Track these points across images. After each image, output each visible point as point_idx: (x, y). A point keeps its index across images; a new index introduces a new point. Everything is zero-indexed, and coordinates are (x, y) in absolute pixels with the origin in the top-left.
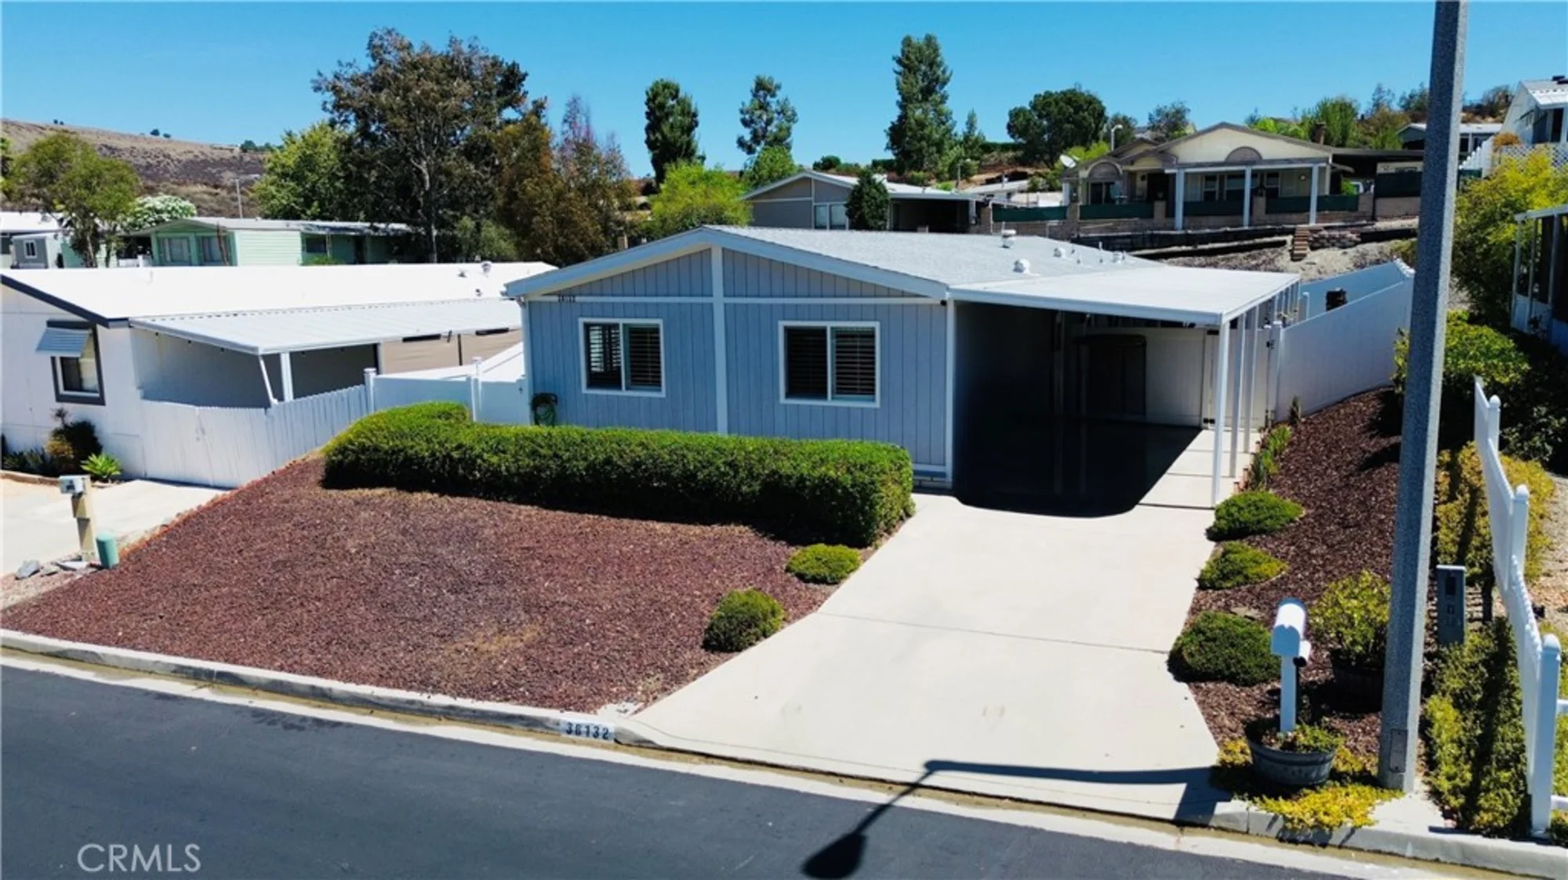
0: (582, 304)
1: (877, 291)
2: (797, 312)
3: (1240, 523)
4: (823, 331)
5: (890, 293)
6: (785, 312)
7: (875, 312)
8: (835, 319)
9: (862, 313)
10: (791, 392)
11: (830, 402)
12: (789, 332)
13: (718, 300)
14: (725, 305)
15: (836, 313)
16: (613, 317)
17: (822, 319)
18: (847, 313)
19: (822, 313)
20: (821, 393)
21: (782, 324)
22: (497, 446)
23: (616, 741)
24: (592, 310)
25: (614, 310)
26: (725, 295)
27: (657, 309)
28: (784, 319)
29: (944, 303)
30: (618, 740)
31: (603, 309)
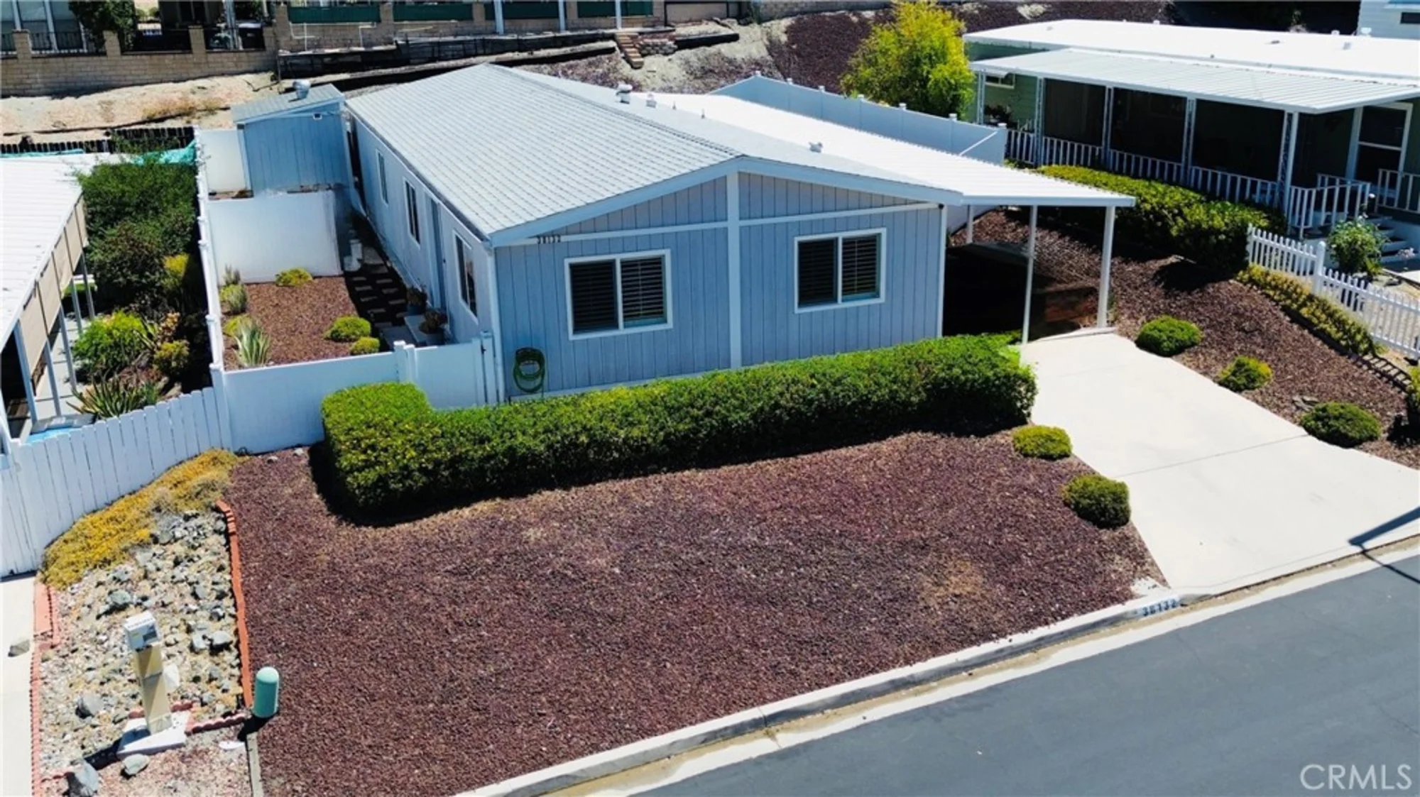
0: (569, 243)
1: (884, 201)
2: (811, 227)
4: (833, 242)
5: (897, 202)
6: (802, 228)
7: (881, 220)
8: (847, 230)
9: (870, 222)
10: (804, 301)
11: (840, 305)
12: (803, 245)
14: (741, 228)
15: (847, 224)
16: (610, 253)
17: (832, 232)
18: (858, 223)
19: (836, 225)
20: (832, 298)
21: (796, 240)
22: (627, 419)
23: (1182, 605)
24: (581, 248)
25: (610, 245)
26: (741, 219)
27: (663, 241)
28: (800, 235)
29: (941, 206)
30: (1183, 604)
31: (596, 247)
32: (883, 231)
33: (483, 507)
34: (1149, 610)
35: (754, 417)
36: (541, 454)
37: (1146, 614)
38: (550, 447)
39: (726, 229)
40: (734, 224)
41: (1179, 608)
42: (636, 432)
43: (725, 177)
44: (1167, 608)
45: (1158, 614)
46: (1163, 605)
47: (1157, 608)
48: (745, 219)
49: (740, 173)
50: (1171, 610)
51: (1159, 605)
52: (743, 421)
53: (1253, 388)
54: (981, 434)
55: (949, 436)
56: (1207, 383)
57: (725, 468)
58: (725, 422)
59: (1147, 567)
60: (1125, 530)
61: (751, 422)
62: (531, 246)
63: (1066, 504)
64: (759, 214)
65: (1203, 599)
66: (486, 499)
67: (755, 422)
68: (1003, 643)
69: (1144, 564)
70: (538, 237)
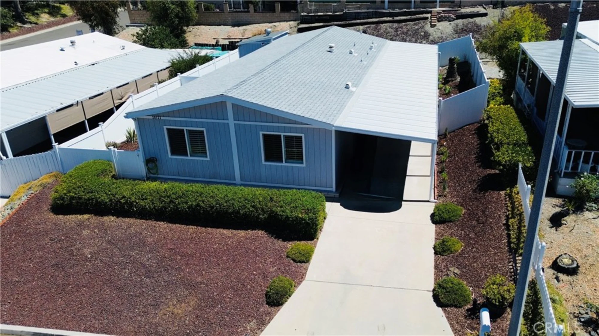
0: (164, 120)
1: (302, 123)
2: (268, 128)
3: (444, 218)
4: (280, 136)
6: (262, 128)
7: (302, 130)
8: (285, 132)
9: (296, 130)
10: (267, 159)
11: (284, 164)
12: (264, 136)
13: (231, 122)
14: (235, 124)
15: (285, 130)
16: (182, 126)
17: (279, 132)
18: (290, 130)
19: (279, 129)
20: (280, 160)
21: (261, 133)
24: (170, 123)
25: (181, 124)
26: (234, 120)
27: (202, 125)
28: (262, 131)
31: (175, 123)
32: (303, 135)
33: (86, 216)
35: (188, 208)
36: (106, 203)
38: (111, 200)
39: (228, 124)
42: (142, 203)
43: (226, 102)
48: (237, 120)
49: (232, 104)
52: (184, 208)
55: (271, 237)
57: (177, 225)
58: (176, 206)
62: (151, 119)
64: (242, 119)
66: (89, 214)
70: (153, 116)
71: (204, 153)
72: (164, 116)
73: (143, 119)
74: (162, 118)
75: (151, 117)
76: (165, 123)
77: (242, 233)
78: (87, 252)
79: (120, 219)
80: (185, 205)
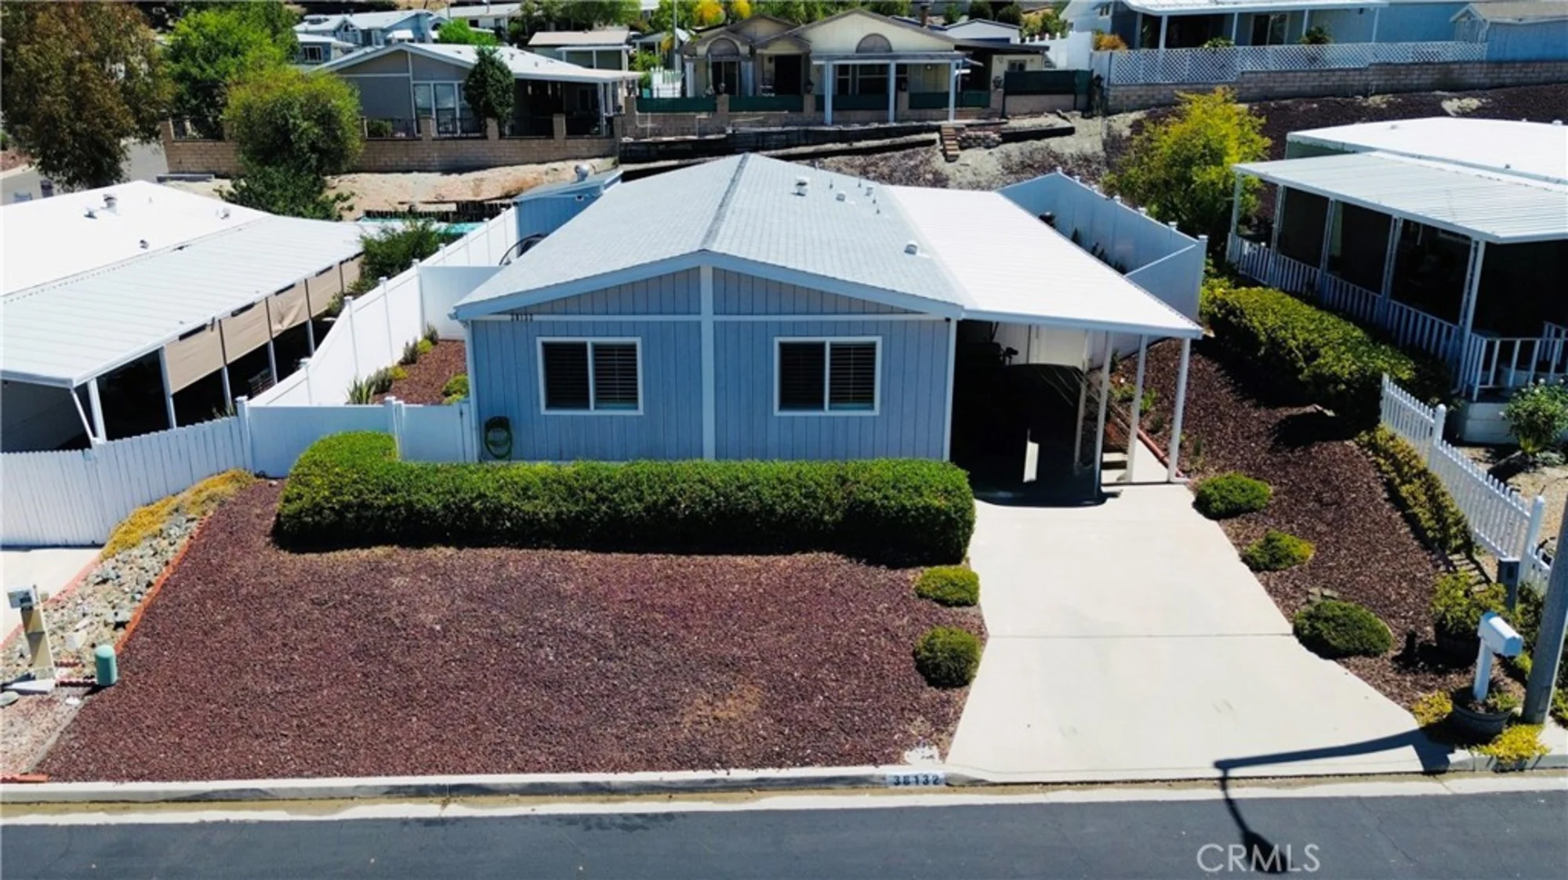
0: (541, 323)
1: (879, 309)
2: (794, 328)
4: (821, 345)
5: (892, 311)
6: (781, 329)
7: (876, 328)
8: (835, 335)
9: (863, 329)
10: (785, 404)
11: (827, 412)
12: (785, 347)
14: (715, 323)
15: (833, 329)
16: (581, 336)
17: (822, 335)
18: (846, 329)
19: (819, 328)
20: (818, 404)
21: (777, 340)
22: (525, 492)
23: (948, 784)
24: (554, 329)
25: (581, 329)
26: (715, 313)
27: (634, 328)
28: (781, 336)
29: (948, 320)
30: (950, 783)
31: (567, 329)
32: (878, 340)
34: (901, 780)
35: (647, 509)
36: (434, 513)
37: (897, 783)
38: (445, 507)
39: (699, 324)
40: (707, 318)
41: (943, 786)
42: (528, 507)
43: (698, 268)
44: (926, 782)
45: (912, 787)
46: (922, 779)
47: (912, 779)
48: (721, 314)
49: (714, 269)
50: (931, 786)
51: (916, 777)
52: (637, 512)
53: (1275, 570)
54: (893, 566)
55: (858, 562)
56: (1234, 554)
57: (615, 555)
58: (615, 509)
59: (943, 736)
60: (954, 694)
61: (644, 514)
62: (506, 322)
63: (915, 654)
64: (735, 310)
65: (975, 784)
66: (386, 544)
67: (648, 513)
68: (721, 774)
69: (943, 732)
70: (512, 312)
71: (630, 398)
72: (539, 313)
73: (486, 322)
74: (536, 318)
75: (508, 317)
76: (541, 330)
77: (783, 561)
78: (428, 618)
79: (468, 553)
80: (637, 505)
